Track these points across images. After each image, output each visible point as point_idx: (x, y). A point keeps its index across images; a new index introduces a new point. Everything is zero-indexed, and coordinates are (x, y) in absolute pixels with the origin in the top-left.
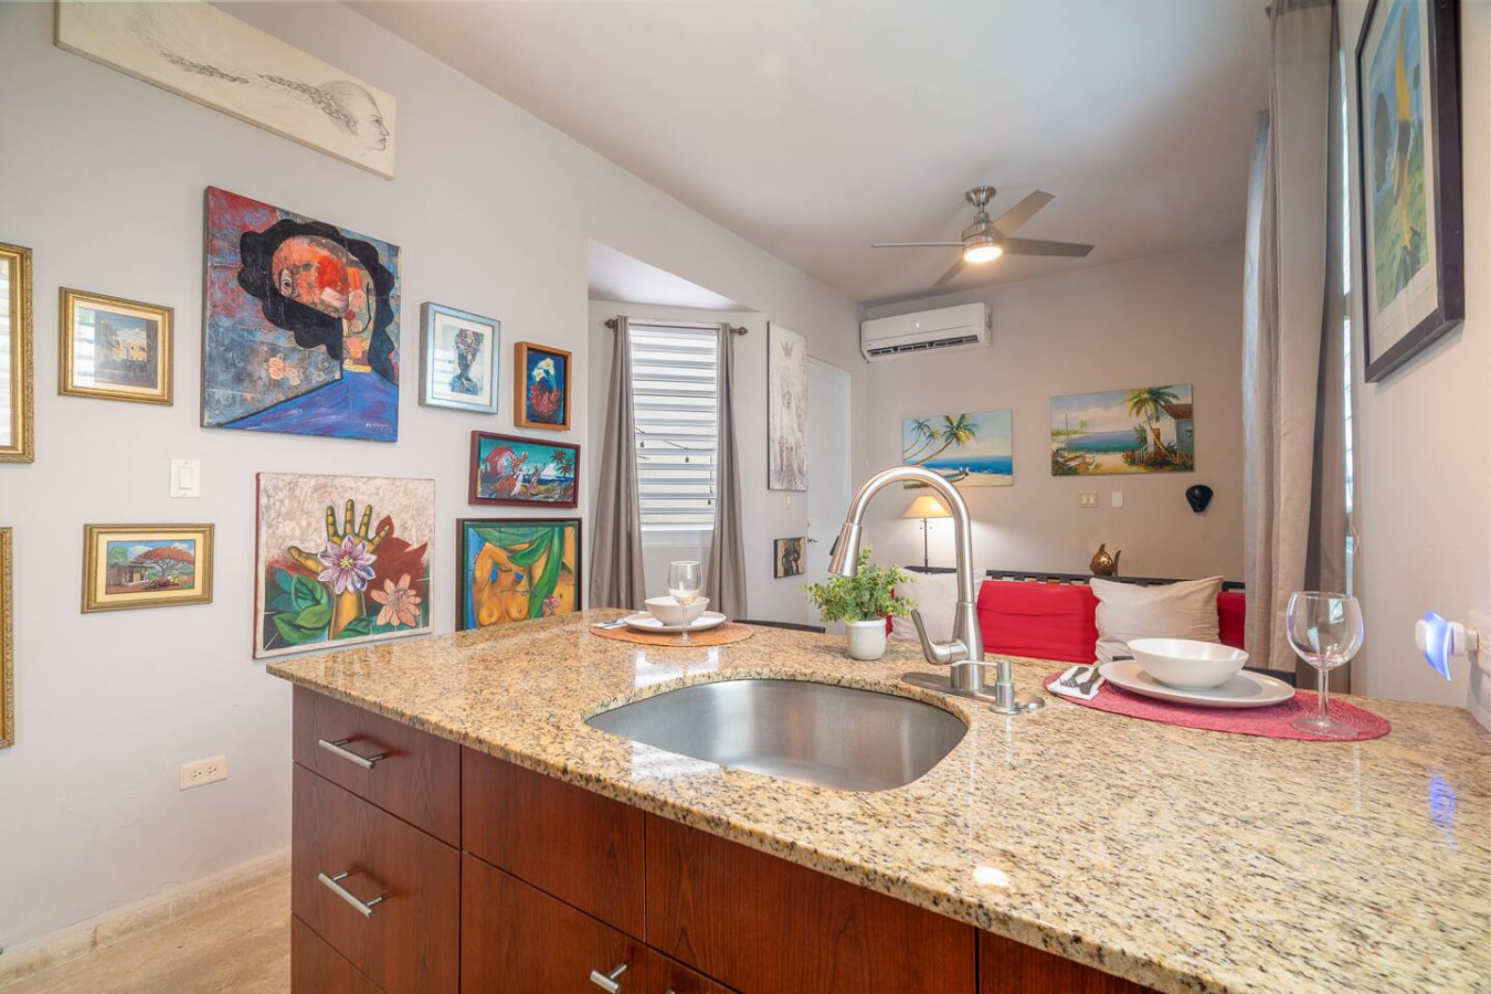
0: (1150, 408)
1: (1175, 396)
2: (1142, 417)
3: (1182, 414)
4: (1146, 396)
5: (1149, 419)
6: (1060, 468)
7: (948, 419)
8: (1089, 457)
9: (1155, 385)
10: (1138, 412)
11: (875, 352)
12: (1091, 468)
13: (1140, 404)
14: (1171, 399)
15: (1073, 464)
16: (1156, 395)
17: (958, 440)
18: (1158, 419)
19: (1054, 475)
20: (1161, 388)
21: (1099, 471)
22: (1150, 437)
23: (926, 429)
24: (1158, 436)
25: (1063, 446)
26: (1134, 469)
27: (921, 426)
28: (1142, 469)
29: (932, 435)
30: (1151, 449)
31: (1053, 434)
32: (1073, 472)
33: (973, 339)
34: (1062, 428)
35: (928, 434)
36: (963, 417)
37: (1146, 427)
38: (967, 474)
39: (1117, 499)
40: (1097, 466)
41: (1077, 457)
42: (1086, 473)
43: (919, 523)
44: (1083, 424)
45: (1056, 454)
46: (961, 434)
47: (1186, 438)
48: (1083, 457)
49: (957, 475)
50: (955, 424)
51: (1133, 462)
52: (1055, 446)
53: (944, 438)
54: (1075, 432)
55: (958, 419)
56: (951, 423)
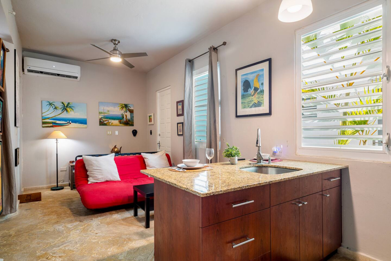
0: (124, 109)
1: (130, 107)
2: (123, 111)
3: (131, 112)
4: (124, 106)
5: (125, 112)
6: (102, 123)
7: (63, 103)
8: (110, 121)
9: (126, 103)
10: (122, 110)
11: (29, 71)
12: (110, 124)
13: (122, 108)
14: (129, 108)
15: (105, 122)
16: (126, 106)
17: (67, 111)
18: (126, 112)
19: (100, 125)
20: (127, 104)
21: (112, 125)
22: (125, 117)
23: (53, 106)
24: (126, 117)
25: (103, 117)
26: (121, 125)
27: (50, 104)
28: (123, 125)
29: (56, 108)
30: (125, 120)
31: (99, 113)
32: (105, 125)
33: (76, 78)
34: (103, 111)
35: (54, 108)
36: (69, 103)
37: (124, 114)
38: (70, 123)
39: (117, 133)
40: (112, 123)
41: (106, 120)
42: (109, 125)
43: (54, 141)
44: (108, 111)
45: (101, 119)
46: (68, 109)
47: (132, 117)
48: (108, 121)
49: (66, 123)
50: (66, 105)
51: (121, 123)
52: (100, 117)
53: (61, 110)
54: (106, 113)
55: (67, 104)
56: (64, 105)
